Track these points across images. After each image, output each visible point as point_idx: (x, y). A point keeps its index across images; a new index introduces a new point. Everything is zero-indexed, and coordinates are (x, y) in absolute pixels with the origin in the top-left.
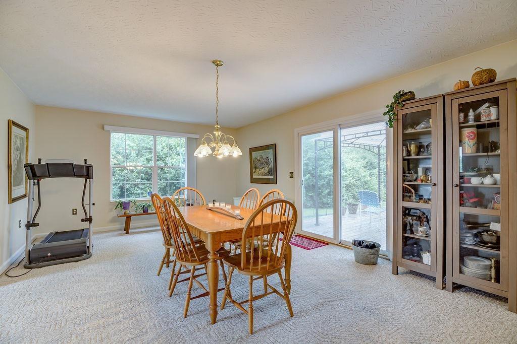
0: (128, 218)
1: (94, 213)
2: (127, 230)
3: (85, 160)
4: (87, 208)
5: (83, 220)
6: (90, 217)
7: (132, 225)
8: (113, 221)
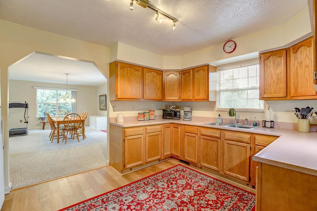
0: (44, 123)
1: (29, 120)
2: (43, 129)
3: (26, 102)
4: (26, 118)
5: (24, 122)
6: (27, 121)
7: (45, 127)
8: (38, 125)
